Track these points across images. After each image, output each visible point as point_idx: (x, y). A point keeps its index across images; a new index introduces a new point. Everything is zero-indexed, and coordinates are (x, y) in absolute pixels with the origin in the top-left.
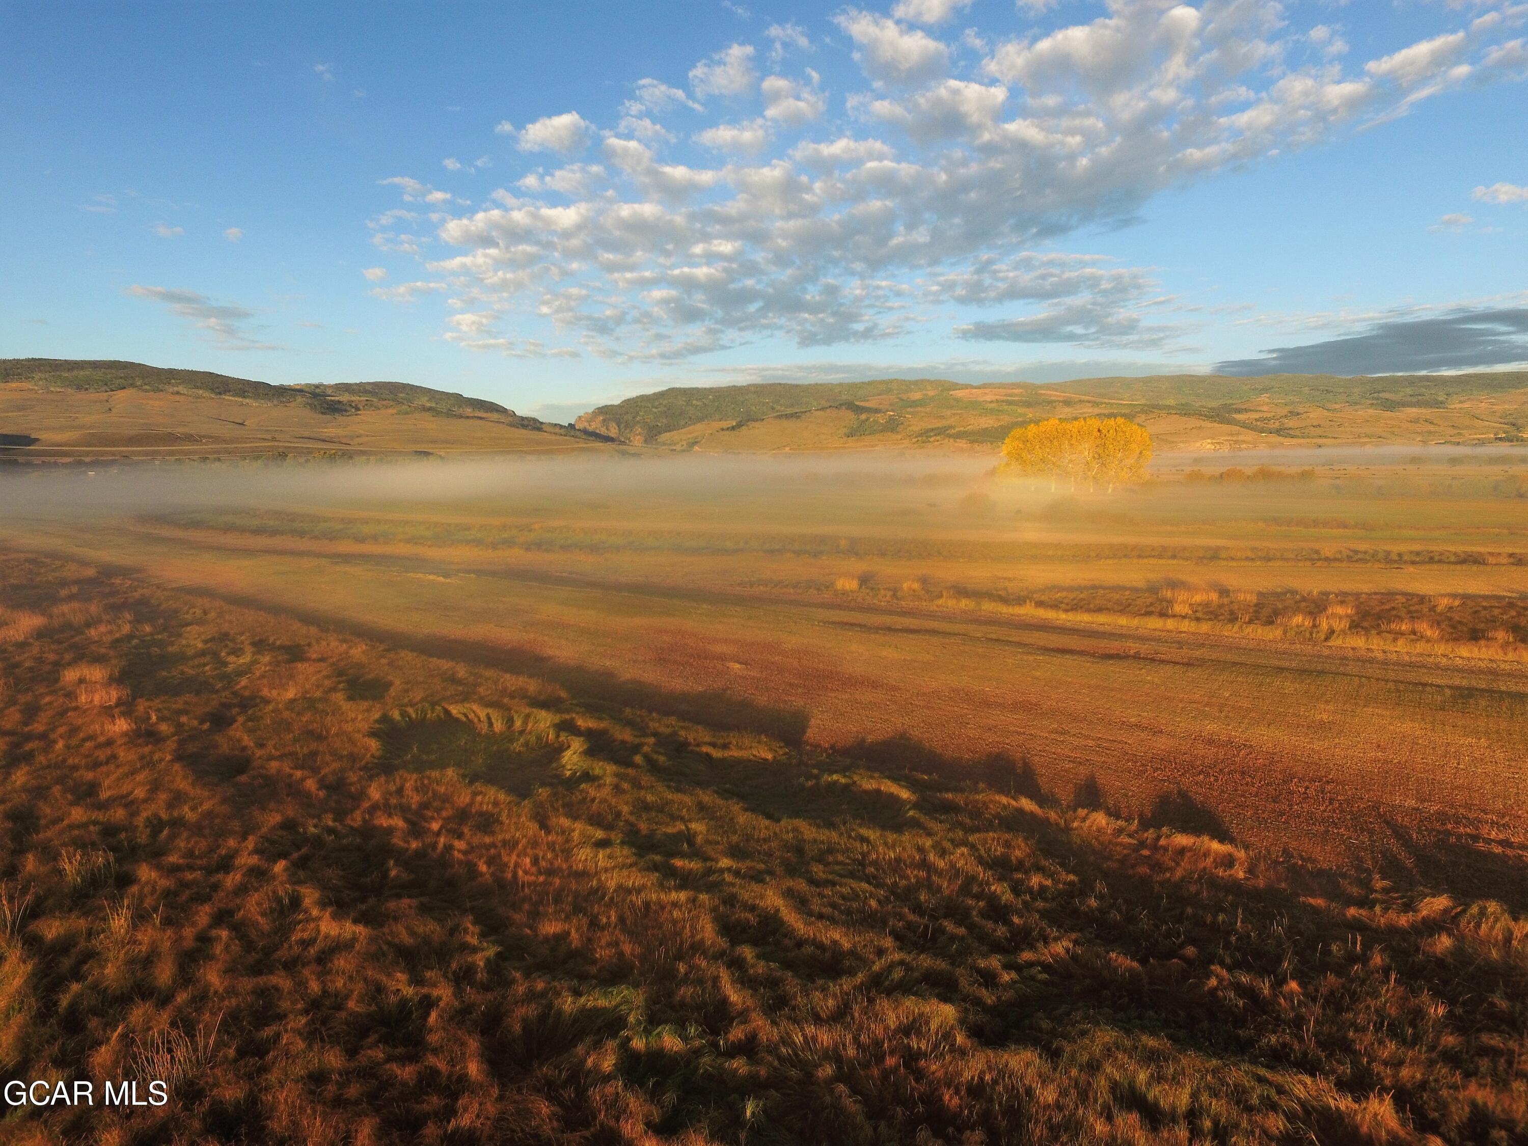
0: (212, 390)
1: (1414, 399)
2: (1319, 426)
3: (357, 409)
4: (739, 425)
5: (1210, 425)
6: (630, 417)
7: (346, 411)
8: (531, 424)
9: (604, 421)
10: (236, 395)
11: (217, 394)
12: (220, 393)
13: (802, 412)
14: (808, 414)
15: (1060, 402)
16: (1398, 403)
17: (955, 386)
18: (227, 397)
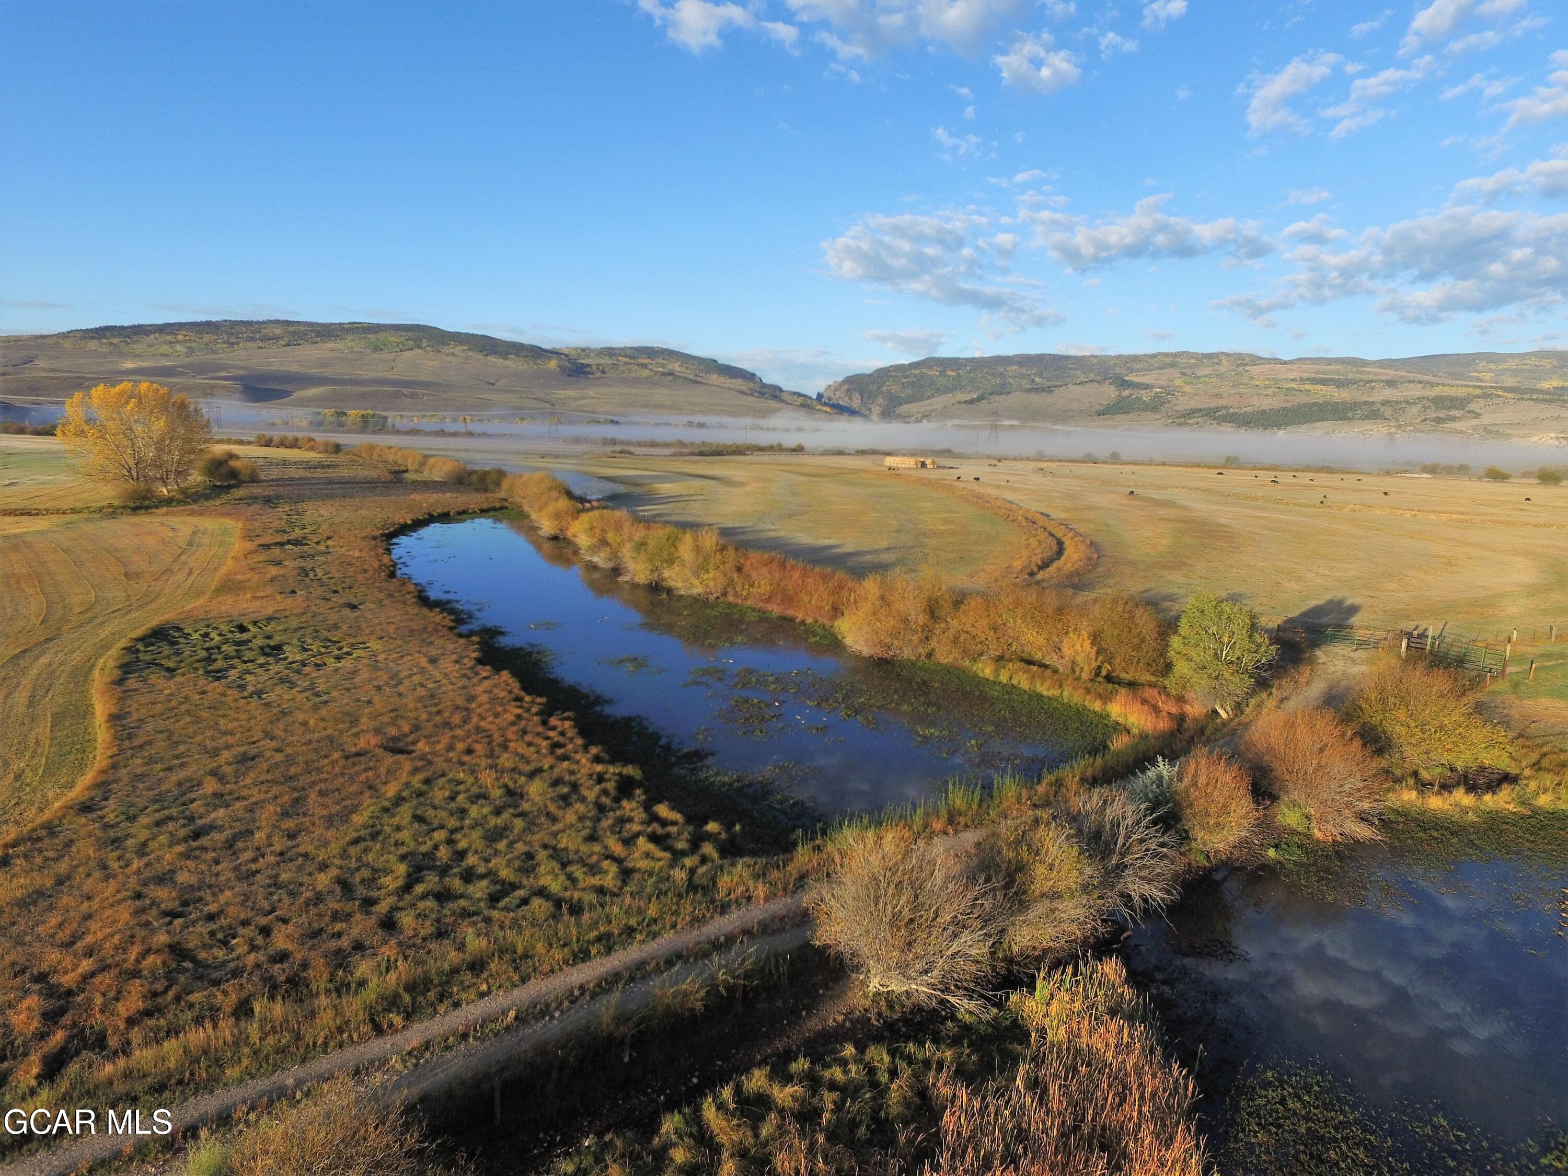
4: (980, 399)
6: (874, 387)
8: (774, 394)
9: (848, 390)
13: (1056, 386)
15: (1381, 381)
17: (1258, 360)
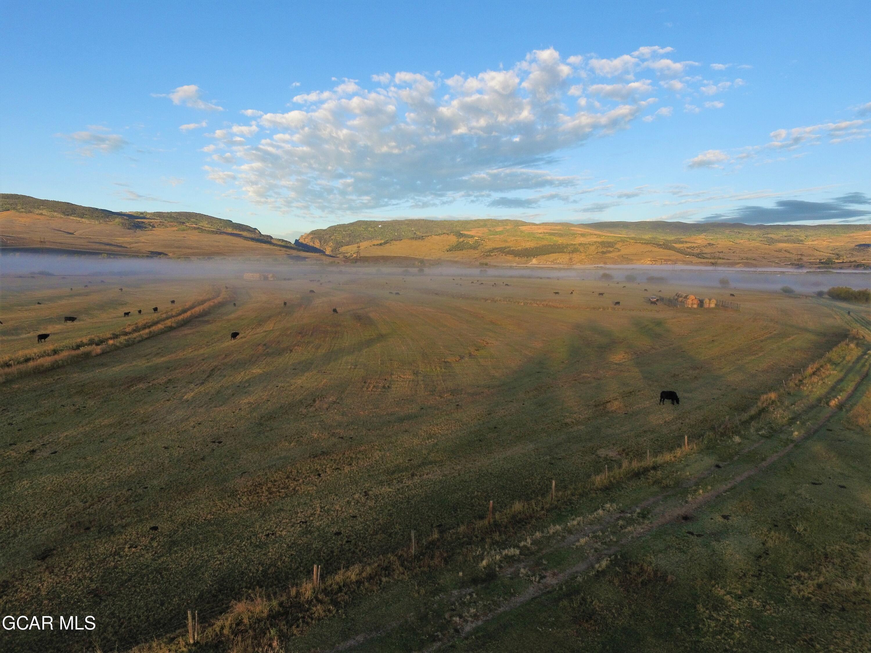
0: (64, 213)
1: (786, 238)
2: (722, 252)
3: (153, 227)
4: (386, 243)
5: (658, 250)
6: (328, 236)
7: (145, 228)
8: (267, 240)
9: (312, 238)
10: (79, 216)
11: (65, 215)
12: (68, 215)
13: (426, 236)
14: (429, 238)
15: (579, 234)
16: (776, 240)
17: (524, 224)
18: (72, 218)
